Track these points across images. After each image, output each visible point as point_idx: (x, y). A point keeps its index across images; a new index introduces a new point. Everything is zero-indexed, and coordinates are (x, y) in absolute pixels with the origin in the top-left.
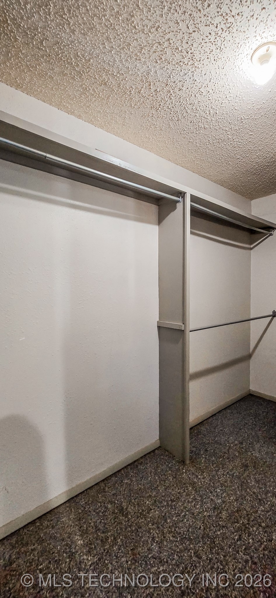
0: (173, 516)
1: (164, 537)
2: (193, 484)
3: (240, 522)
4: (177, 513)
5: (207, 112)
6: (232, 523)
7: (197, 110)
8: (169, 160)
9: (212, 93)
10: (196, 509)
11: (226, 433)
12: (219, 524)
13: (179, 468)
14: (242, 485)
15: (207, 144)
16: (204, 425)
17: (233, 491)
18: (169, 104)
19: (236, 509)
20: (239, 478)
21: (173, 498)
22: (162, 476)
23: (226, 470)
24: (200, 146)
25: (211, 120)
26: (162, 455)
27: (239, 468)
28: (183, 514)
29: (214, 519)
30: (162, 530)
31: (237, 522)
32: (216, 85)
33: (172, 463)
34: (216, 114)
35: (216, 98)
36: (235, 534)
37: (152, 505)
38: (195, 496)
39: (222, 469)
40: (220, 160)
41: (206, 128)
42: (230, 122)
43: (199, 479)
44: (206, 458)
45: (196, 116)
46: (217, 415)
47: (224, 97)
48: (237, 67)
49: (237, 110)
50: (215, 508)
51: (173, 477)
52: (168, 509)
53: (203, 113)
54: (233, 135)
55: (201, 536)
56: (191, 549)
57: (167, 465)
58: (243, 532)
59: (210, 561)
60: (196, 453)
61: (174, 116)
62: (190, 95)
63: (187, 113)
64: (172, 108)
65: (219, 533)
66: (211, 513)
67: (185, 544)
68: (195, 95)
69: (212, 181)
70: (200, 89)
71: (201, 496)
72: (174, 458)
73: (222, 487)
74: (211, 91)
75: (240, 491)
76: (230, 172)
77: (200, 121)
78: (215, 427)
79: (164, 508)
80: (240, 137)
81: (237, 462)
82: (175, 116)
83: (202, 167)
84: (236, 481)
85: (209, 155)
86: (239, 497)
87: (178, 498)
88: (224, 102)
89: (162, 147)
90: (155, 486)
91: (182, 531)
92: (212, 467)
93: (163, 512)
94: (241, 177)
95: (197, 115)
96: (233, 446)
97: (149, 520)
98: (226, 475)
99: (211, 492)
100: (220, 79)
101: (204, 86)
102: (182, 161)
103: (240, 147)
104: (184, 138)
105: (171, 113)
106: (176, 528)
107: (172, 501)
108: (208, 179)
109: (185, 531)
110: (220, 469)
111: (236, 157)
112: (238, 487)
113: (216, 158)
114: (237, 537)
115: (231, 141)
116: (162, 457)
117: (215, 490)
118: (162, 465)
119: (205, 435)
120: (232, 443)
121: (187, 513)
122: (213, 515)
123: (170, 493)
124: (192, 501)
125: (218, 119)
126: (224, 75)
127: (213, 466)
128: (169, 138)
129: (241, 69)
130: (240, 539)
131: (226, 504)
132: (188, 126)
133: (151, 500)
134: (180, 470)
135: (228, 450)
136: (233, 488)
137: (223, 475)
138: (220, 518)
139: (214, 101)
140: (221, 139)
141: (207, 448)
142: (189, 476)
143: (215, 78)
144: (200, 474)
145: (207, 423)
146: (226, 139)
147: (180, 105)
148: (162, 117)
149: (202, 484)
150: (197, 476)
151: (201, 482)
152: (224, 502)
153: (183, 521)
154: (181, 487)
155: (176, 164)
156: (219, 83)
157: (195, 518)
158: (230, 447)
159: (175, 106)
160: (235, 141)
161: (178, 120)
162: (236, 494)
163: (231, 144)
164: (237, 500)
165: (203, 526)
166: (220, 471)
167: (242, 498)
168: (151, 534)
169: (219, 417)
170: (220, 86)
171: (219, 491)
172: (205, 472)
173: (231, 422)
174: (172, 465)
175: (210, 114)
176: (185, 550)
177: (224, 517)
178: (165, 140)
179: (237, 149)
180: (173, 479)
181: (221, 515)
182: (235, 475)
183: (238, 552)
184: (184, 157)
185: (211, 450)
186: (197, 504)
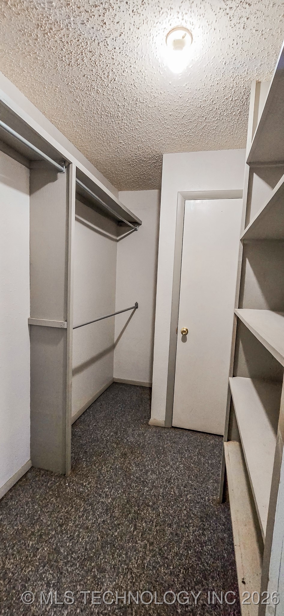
0: (66, 543)
1: (61, 573)
2: (79, 495)
3: (132, 511)
4: (70, 536)
5: (106, 74)
6: (126, 516)
7: (95, 64)
8: (44, 113)
9: (118, 52)
10: (89, 521)
11: (100, 427)
12: (115, 524)
13: (60, 484)
14: (126, 475)
15: (95, 112)
16: (77, 425)
17: (120, 485)
18: (64, 35)
19: (126, 500)
20: (121, 468)
21: (61, 521)
22: (42, 501)
23: (109, 466)
24: (86, 112)
25: (107, 85)
26: (36, 476)
27: (120, 459)
28: (77, 533)
29: (109, 522)
30: (57, 566)
31: (130, 513)
32: (125, 44)
33: (51, 480)
34: (115, 80)
35: (120, 61)
36: (130, 526)
37: (38, 543)
38: (84, 507)
39: (105, 465)
40: (102, 137)
41: (98, 92)
42: (125, 98)
43: (85, 486)
44: (87, 461)
45: (92, 70)
46: (88, 411)
47: (129, 65)
48: (152, 36)
49: (136, 88)
50: (107, 510)
51: (56, 497)
52: (58, 537)
53: (100, 72)
54: (123, 114)
55: (100, 547)
56: (93, 567)
57: (46, 486)
58: (137, 520)
59: (114, 568)
60: (76, 458)
61: (65, 56)
62: (93, 39)
63: (83, 61)
64: (65, 43)
65: (116, 534)
66: (105, 517)
67: (86, 566)
68: (99, 43)
69: (87, 158)
70: (106, 39)
71: (91, 504)
72: (52, 474)
73: (108, 484)
74: (117, 48)
75: (125, 481)
76: (108, 155)
77: (95, 80)
78: (89, 424)
79: (53, 540)
80: (129, 119)
81: (117, 454)
82: (67, 56)
83: (80, 138)
84: (120, 473)
85: (93, 127)
86: (126, 488)
87: (67, 518)
88: (127, 71)
89: (38, 91)
90: (36, 518)
91: (79, 554)
92: (95, 468)
93: (53, 544)
94: (117, 164)
95: (94, 70)
96: (110, 438)
97: (38, 564)
98: (110, 471)
99: (100, 495)
100: (131, 39)
101: (112, 37)
102: (60, 121)
103: (125, 131)
104: (71, 92)
105: (62, 50)
106: (72, 554)
107: (61, 526)
108: (84, 154)
109: (83, 552)
110: (103, 467)
111: (119, 140)
112: (123, 478)
113: (99, 133)
114: (132, 529)
115: (119, 120)
116: (37, 479)
117: (103, 491)
118: (40, 488)
119: (80, 436)
120: (108, 436)
121: (81, 530)
122: (107, 519)
123: (57, 517)
124: (83, 515)
125: (114, 88)
126: (137, 37)
127: (95, 466)
128: (51, 82)
129: (154, 42)
130: (135, 528)
131: (117, 500)
132: (79, 79)
133: (35, 538)
134: (62, 485)
135: (106, 444)
136: (119, 481)
137: (107, 471)
138: (114, 517)
139: (117, 63)
140: (111, 114)
141: (86, 450)
142: (73, 488)
143: (126, 35)
144: (84, 480)
145: (81, 422)
146: (115, 116)
147: (78, 46)
148: (50, 49)
149: (89, 491)
150: (82, 484)
151: (87, 489)
152: (113, 499)
153: (78, 542)
154: (68, 505)
155: (51, 121)
156: (129, 43)
157: (90, 531)
158: (107, 440)
159: (70, 42)
160: (123, 122)
161: (69, 65)
162: (122, 486)
163: (118, 123)
164: (124, 492)
165: (100, 535)
166: (103, 469)
167: (128, 488)
168: (44, 580)
169: (90, 413)
170: (129, 48)
171: (107, 490)
172: (89, 476)
173: (102, 415)
174: (52, 483)
175: (108, 77)
176: (87, 574)
177: (117, 515)
178: (46, 83)
179: (122, 132)
180: (56, 500)
181: (114, 514)
182: (117, 467)
183: (136, 543)
184: (63, 116)
185: (90, 449)
186: (89, 515)
